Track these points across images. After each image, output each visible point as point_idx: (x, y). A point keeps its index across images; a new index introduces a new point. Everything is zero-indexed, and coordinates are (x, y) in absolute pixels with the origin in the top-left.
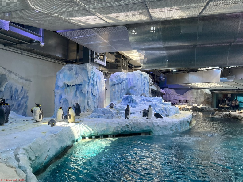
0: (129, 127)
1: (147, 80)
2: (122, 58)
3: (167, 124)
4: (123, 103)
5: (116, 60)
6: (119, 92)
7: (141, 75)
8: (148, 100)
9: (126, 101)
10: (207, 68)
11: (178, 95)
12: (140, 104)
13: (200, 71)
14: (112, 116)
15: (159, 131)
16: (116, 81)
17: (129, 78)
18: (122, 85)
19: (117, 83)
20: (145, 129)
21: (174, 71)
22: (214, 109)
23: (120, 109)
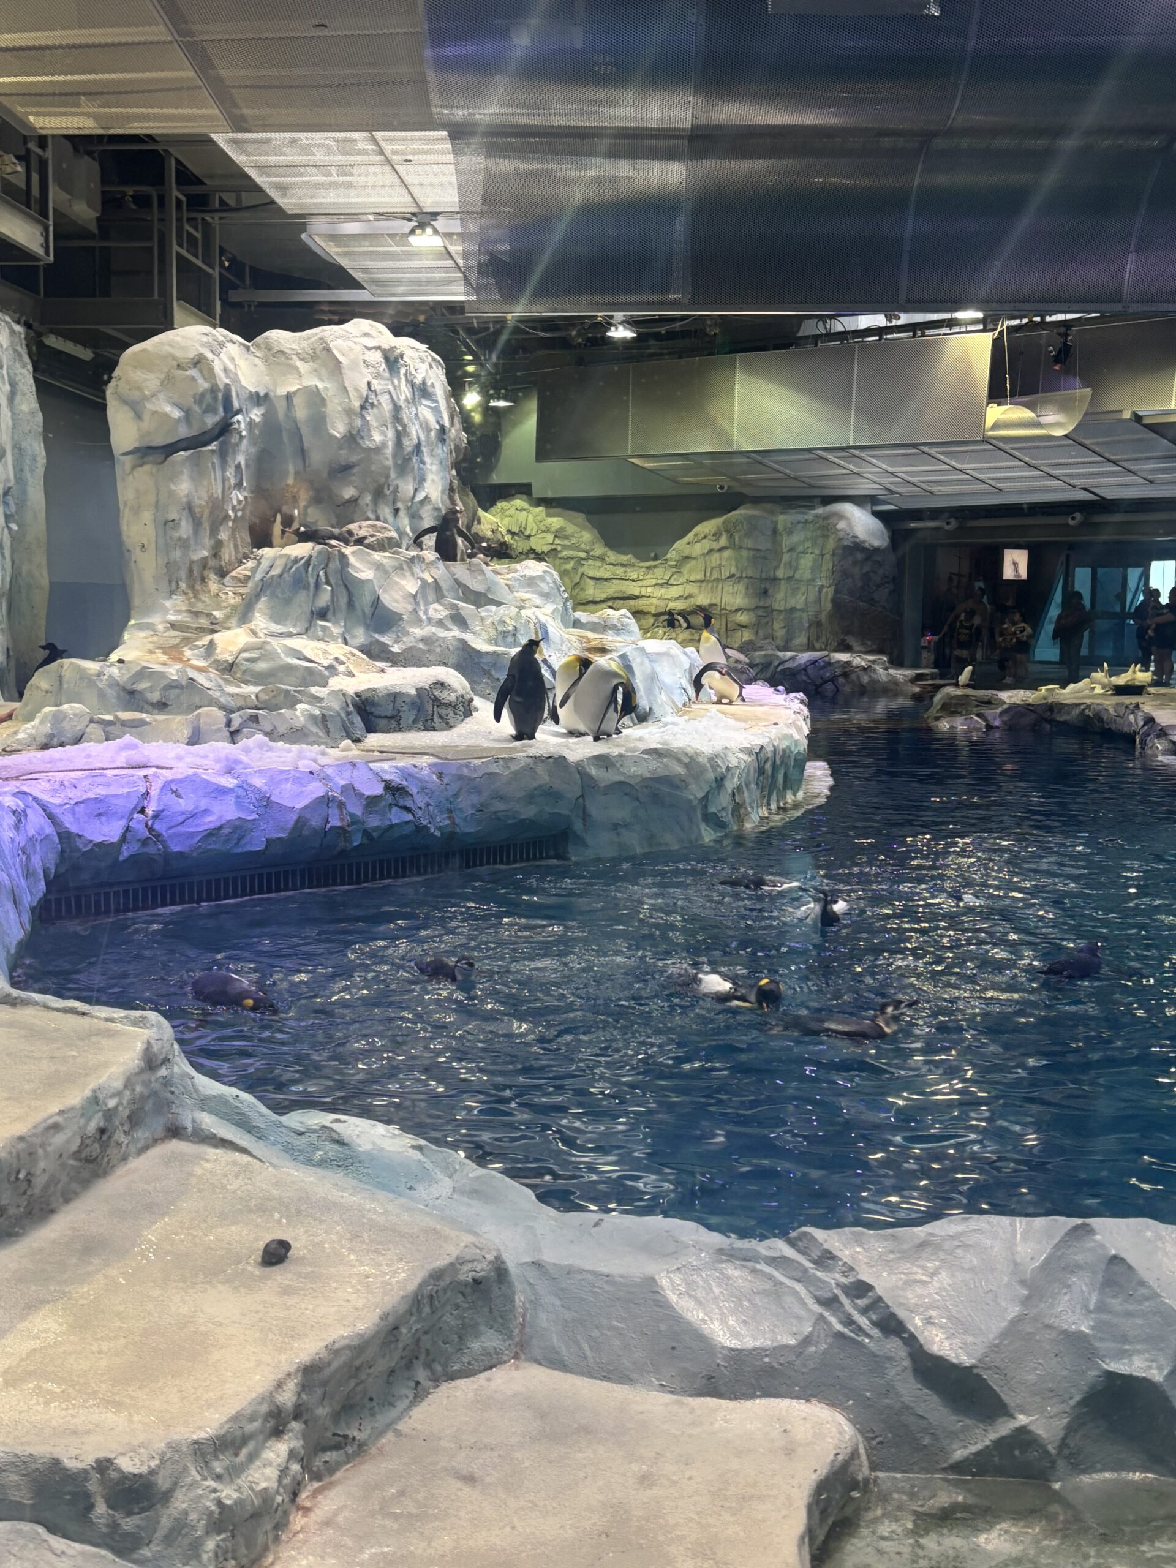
0: (409, 803)
1: (436, 410)
2: (176, 193)
3: (680, 770)
4: (260, 621)
5: (110, 203)
6: (206, 525)
7: (392, 361)
8: (478, 594)
9: (288, 601)
10: (879, 320)
11: (612, 556)
12: (418, 622)
13: (816, 338)
14: (228, 724)
15: (626, 826)
16: (177, 414)
17: (282, 391)
18: (223, 454)
19: (184, 432)
20: (529, 812)
21: (621, 333)
22: (910, 673)
23: (262, 666)
